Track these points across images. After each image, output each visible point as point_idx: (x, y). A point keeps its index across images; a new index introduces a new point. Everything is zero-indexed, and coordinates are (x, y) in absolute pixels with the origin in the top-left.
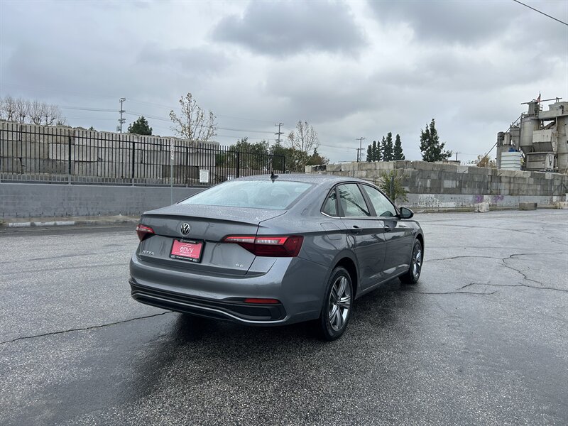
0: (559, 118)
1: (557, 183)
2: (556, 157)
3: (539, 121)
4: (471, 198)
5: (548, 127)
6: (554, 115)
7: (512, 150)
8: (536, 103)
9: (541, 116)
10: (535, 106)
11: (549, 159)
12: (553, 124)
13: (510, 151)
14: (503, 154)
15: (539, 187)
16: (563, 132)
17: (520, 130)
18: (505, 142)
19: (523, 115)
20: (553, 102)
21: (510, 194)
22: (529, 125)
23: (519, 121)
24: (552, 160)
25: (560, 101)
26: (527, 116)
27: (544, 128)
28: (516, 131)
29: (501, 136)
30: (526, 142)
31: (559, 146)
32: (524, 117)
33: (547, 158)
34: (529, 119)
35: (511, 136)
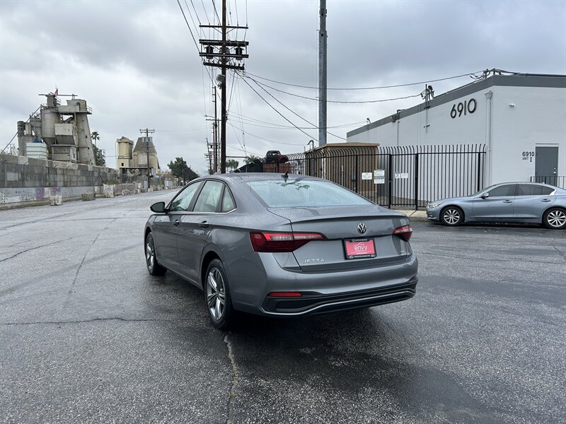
0: (77, 113)
1: (96, 174)
2: (78, 149)
3: (58, 114)
4: (33, 191)
5: (69, 121)
6: (73, 111)
7: (36, 141)
8: (54, 96)
9: (61, 110)
10: (52, 98)
11: (73, 151)
12: (72, 119)
13: (35, 142)
14: (28, 144)
15: (84, 179)
16: (81, 128)
17: (41, 121)
18: (26, 132)
19: (42, 106)
20: (70, 98)
21: (65, 186)
22: (49, 118)
23: (39, 112)
24: (75, 153)
25: (76, 98)
26: (46, 108)
27: (64, 122)
28: (36, 122)
29: (22, 126)
30: (48, 134)
31: (79, 140)
32: (43, 109)
33: (71, 150)
34: (48, 111)
35: (32, 127)
